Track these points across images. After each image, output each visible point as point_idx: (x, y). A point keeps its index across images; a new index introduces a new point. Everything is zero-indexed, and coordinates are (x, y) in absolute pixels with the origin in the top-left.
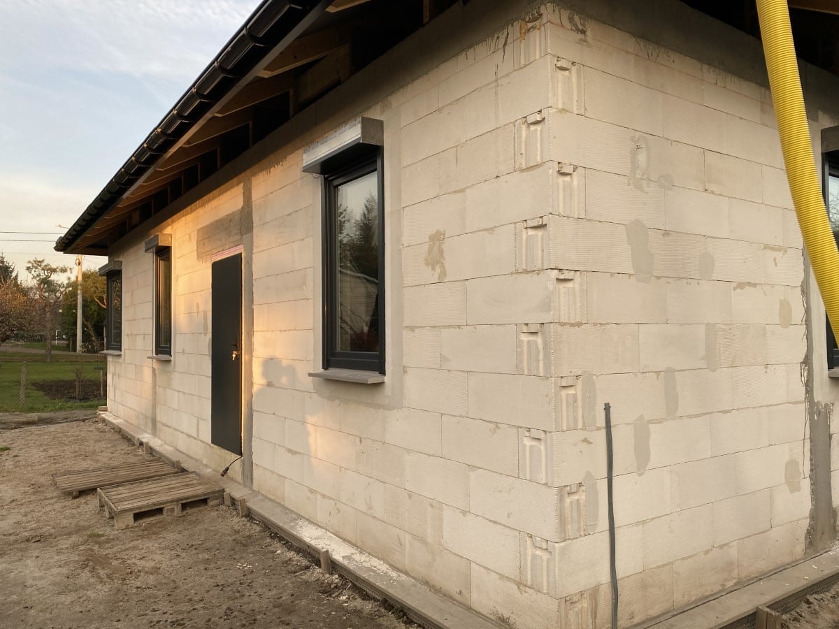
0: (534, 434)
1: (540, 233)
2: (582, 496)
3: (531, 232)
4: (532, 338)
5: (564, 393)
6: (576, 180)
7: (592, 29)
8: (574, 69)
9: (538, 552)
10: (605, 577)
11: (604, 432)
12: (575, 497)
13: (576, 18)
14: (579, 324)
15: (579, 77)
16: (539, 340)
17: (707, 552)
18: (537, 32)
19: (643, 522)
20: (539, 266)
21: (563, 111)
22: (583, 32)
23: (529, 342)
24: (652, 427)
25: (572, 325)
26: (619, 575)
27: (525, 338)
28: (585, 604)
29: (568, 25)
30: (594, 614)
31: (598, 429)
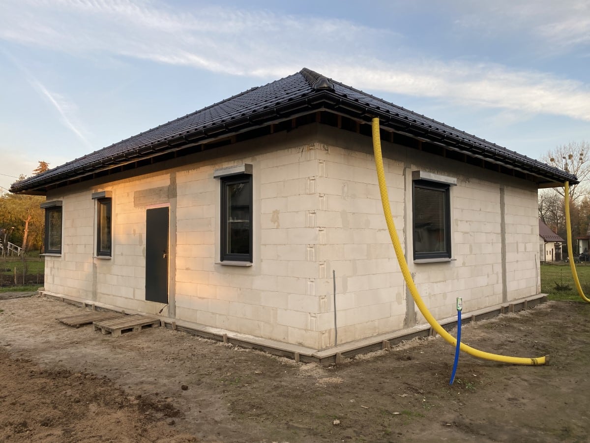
0: (311, 280)
1: (314, 215)
2: (326, 300)
3: (311, 215)
4: (311, 249)
5: (321, 266)
6: (325, 198)
7: (330, 149)
8: (324, 162)
9: (312, 318)
10: (333, 327)
11: (333, 279)
12: (324, 300)
13: (326, 146)
14: (326, 245)
15: (326, 165)
16: (313, 249)
17: (367, 322)
18: (313, 151)
19: (346, 310)
20: (313, 226)
21: (321, 177)
22: (327, 150)
23: (310, 250)
24: (348, 278)
25: (323, 245)
26: (337, 327)
27: (309, 249)
28: (327, 334)
29: (323, 149)
30: (330, 338)
31: (331, 278)
